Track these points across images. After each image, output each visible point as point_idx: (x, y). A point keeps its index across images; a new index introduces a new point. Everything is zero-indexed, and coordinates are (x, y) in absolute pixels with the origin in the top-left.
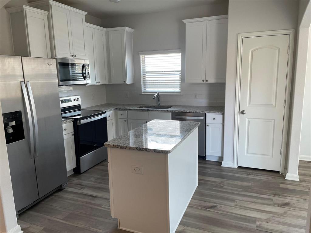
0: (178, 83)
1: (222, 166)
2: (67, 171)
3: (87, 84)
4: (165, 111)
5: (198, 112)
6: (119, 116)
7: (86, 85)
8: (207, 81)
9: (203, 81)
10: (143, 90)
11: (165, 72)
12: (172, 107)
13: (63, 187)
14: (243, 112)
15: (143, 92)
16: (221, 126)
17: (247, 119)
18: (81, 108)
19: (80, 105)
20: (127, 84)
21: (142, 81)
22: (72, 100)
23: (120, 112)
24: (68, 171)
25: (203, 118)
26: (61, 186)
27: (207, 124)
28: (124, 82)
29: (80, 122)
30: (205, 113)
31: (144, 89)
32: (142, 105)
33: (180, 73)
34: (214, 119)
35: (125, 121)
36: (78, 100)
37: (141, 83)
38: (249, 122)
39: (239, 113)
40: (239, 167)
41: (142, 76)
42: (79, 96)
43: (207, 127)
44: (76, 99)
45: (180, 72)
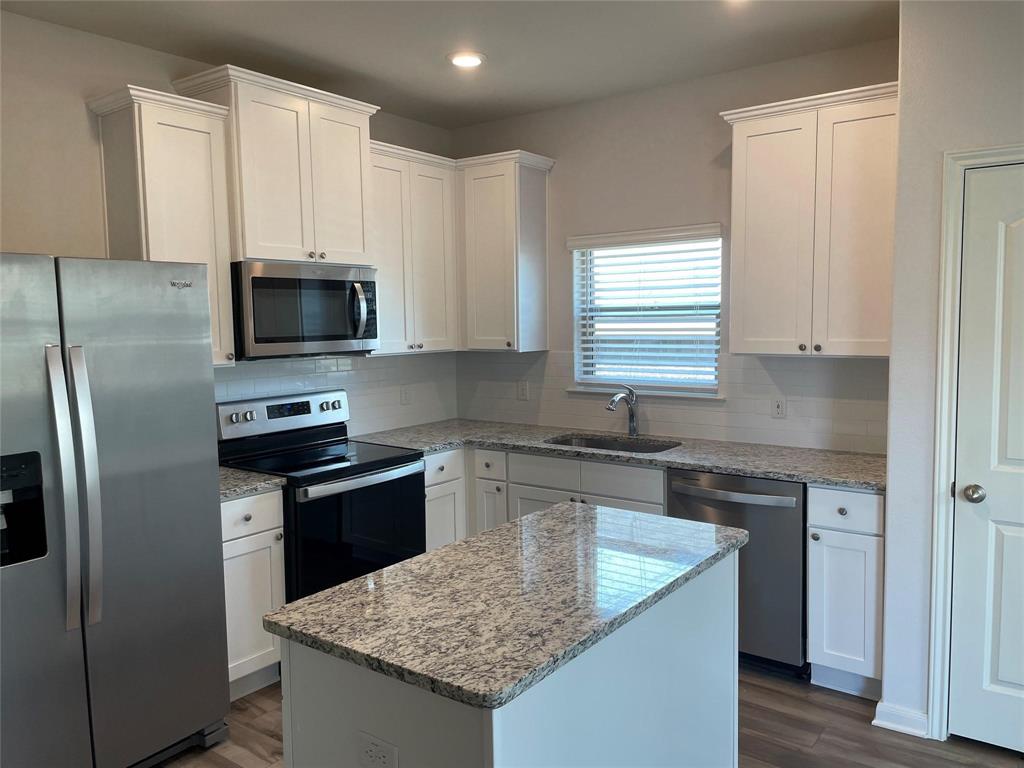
0: (709, 351)
1: (874, 722)
2: (231, 680)
3: (369, 352)
4: (640, 462)
5: (771, 475)
6: (481, 471)
7: (367, 356)
8: (818, 348)
9: (802, 348)
10: (578, 376)
11: (661, 308)
12: (680, 444)
13: (209, 741)
14: (972, 495)
15: (580, 384)
16: (872, 543)
17: (992, 527)
18: (349, 435)
19: (346, 426)
20: (516, 354)
21: (577, 344)
22: (314, 407)
23: (481, 456)
24: (235, 681)
25: (792, 501)
26: (201, 734)
27: (811, 531)
28: (509, 345)
29: (306, 491)
30: (805, 485)
31: (586, 373)
32: (569, 433)
33: (718, 316)
34: (842, 512)
35: (498, 489)
36: (335, 406)
37: (572, 349)
38: (1000, 538)
39: (953, 495)
40: (955, 739)
41: (577, 323)
42: (344, 393)
43: (811, 542)
44: (327, 403)
45: (718, 311)
